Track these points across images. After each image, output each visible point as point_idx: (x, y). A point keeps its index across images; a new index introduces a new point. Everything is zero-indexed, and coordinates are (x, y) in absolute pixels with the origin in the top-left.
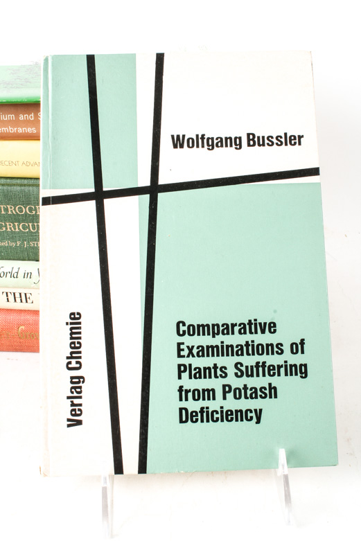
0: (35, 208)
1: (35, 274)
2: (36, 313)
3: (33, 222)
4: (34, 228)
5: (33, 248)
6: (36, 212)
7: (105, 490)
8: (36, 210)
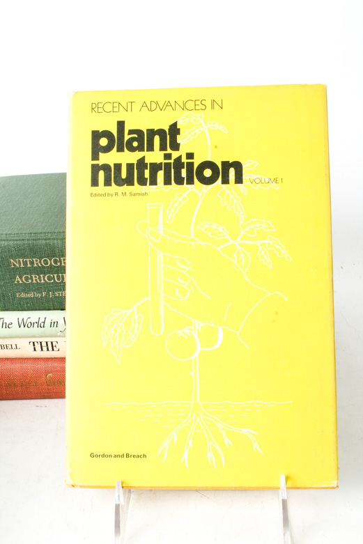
0: (60, 260)
1: (61, 322)
2: (63, 360)
3: (58, 273)
4: (59, 279)
5: (58, 297)
6: (61, 264)
7: (117, 507)
8: (60, 262)
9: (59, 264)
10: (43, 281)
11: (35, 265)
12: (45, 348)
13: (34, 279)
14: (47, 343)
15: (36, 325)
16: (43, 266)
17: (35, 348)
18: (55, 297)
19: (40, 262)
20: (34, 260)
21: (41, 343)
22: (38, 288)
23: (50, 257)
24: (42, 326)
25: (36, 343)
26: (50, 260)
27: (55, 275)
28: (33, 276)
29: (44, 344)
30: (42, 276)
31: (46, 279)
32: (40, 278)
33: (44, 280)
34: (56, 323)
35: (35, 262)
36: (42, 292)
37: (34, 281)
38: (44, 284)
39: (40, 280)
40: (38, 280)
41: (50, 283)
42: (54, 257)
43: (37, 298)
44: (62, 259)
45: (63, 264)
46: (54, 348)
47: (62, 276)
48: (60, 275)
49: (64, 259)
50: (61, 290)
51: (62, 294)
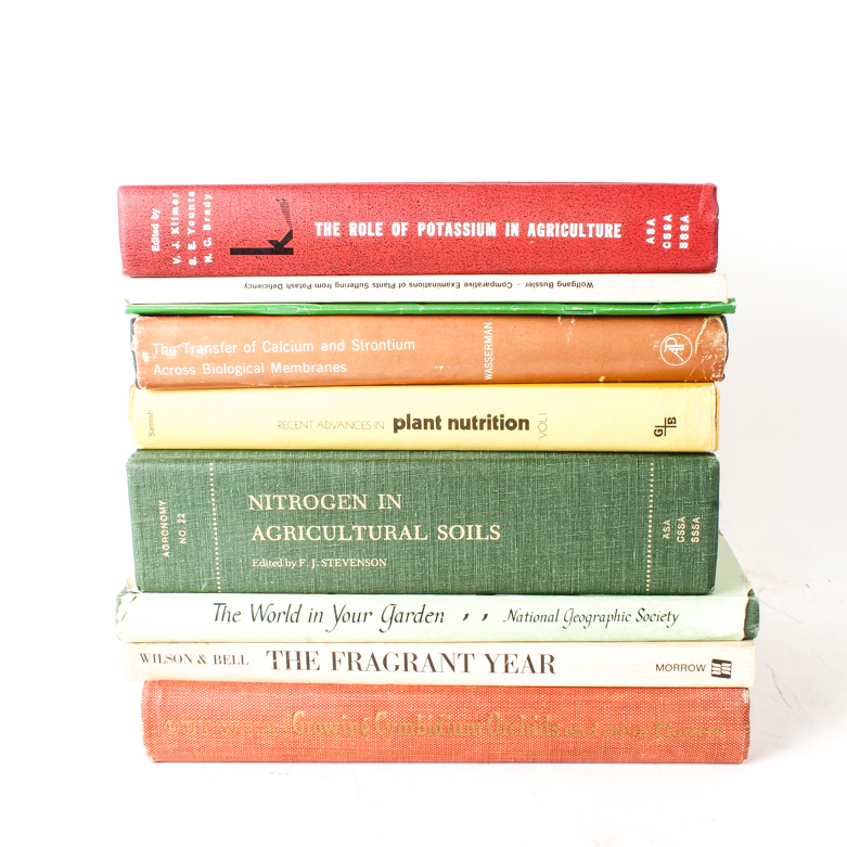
1: (329, 613)
9: (333, 506)
10: (301, 538)
11: (292, 508)
12: (294, 664)
13: (287, 533)
14: (298, 653)
15: (283, 617)
16: (305, 511)
17: (275, 664)
18: (321, 568)
19: (301, 502)
20: (291, 497)
21: (287, 653)
22: (293, 550)
23: (319, 492)
24: (294, 619)
25: (278, 654)
26: (319, 498)
27: (325, 528)
28: (286, 527)
29: (293, 656)
30: (301, 528)
31: (308, 534)
32: (297, 532)
33: (305, 536)
34: (319, 615)
35: (292, 502)
36: (298, 559)
37: (287, 538)
38: (303, 543)
39: (298, 536)
40: (294, 536)
41: (314, 543)
42: (325, 492)
43: (287, 569)
44: (340, 496)
45: (341, 507)
46: (311, 663)
47: (338, 529)
48: (334, 527)
49: (343, 498)
50: (331, 556)
51: (333, 563)
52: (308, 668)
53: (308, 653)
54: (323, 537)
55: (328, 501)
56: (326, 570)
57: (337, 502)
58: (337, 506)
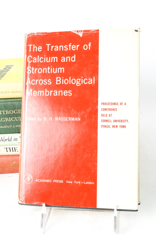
1: (19, 139)
11: (7, 114)
13: (6, 120)
15: (7, 140)
16: (10, 114)
17: (7, 151)
19: (9, 112)
22: (8, 123)
23: (13, 109)
24: (10, 140)
26: (13, 111)
28: (6, 118)
29: (11, 149)
32: (9, 119)
33: (11, 120)
34: (16, 139)
35: (6, 112)
36: (10, 126)
38: (11, 122)
41: (13, 122)
43: (7, 128)
44: (19, 110)
45: (19, 113)
46: (16, 150)
47: (19, 118)
48: (18, 118)
49: (19, 111)
50: (18, 124)
51: (19, 126)
52: (15, 151)
53: (15, 148)
54: (15, 120)
55: (16, 112)
56: (17, 128)
57: (18, 111)
58: (18, 112)
